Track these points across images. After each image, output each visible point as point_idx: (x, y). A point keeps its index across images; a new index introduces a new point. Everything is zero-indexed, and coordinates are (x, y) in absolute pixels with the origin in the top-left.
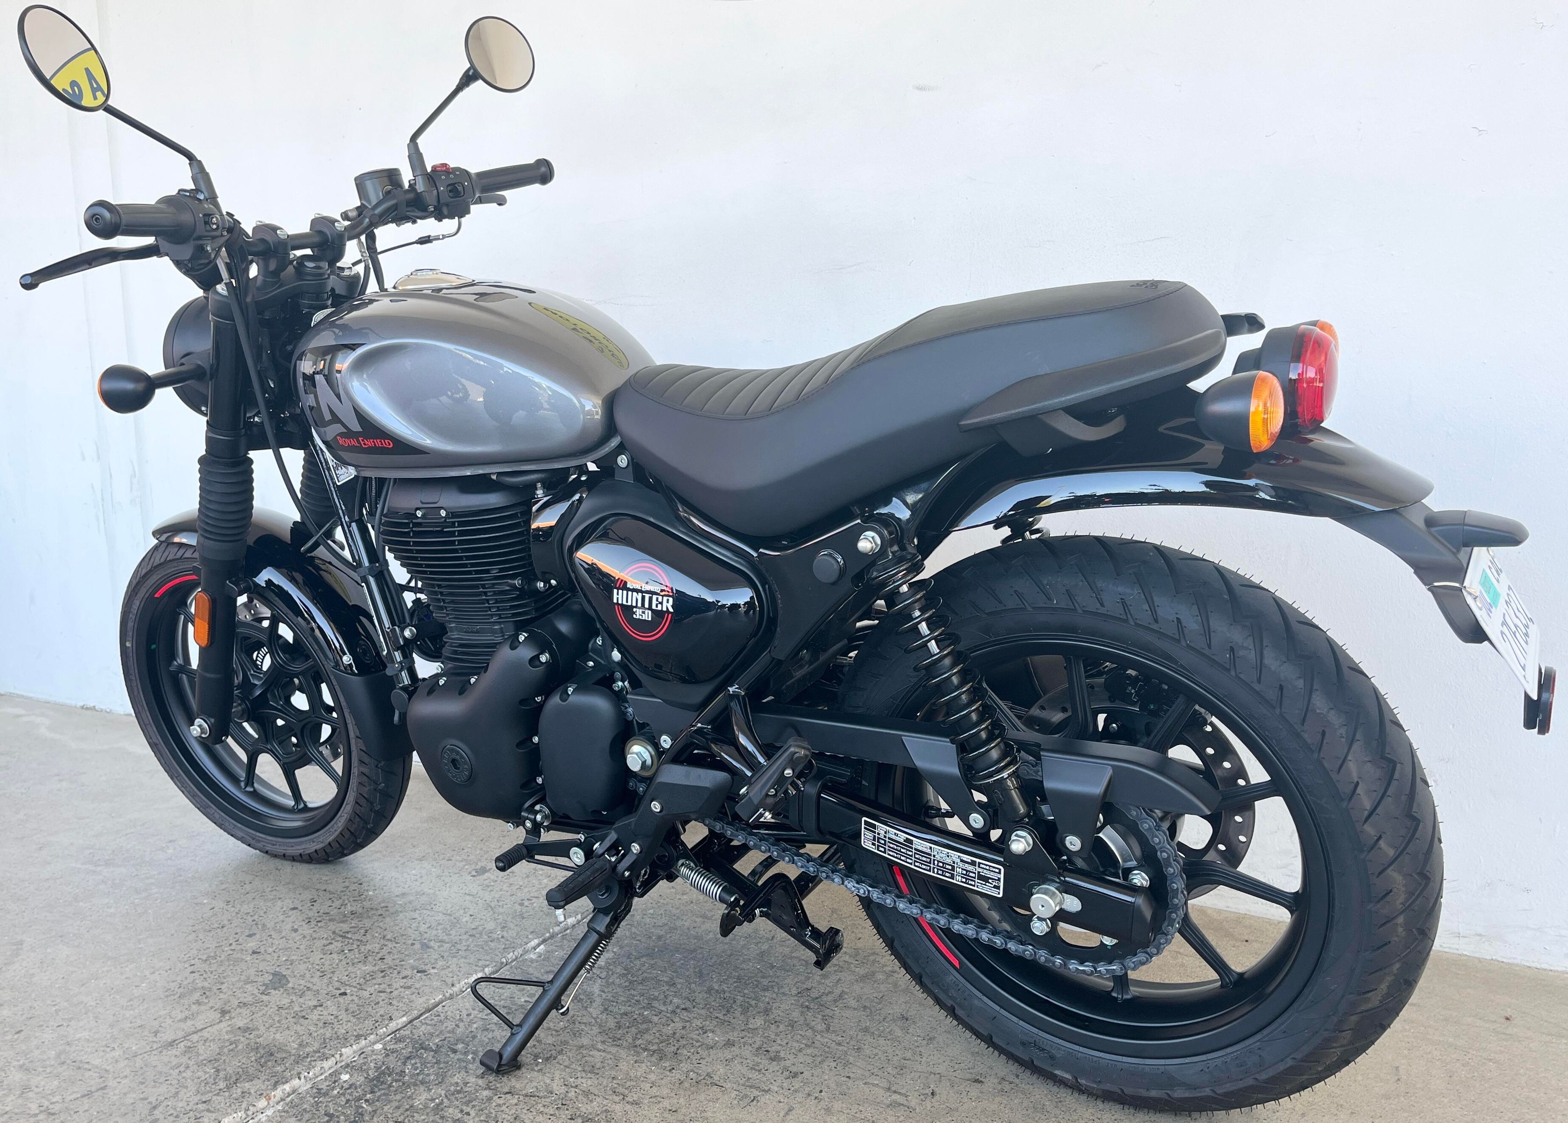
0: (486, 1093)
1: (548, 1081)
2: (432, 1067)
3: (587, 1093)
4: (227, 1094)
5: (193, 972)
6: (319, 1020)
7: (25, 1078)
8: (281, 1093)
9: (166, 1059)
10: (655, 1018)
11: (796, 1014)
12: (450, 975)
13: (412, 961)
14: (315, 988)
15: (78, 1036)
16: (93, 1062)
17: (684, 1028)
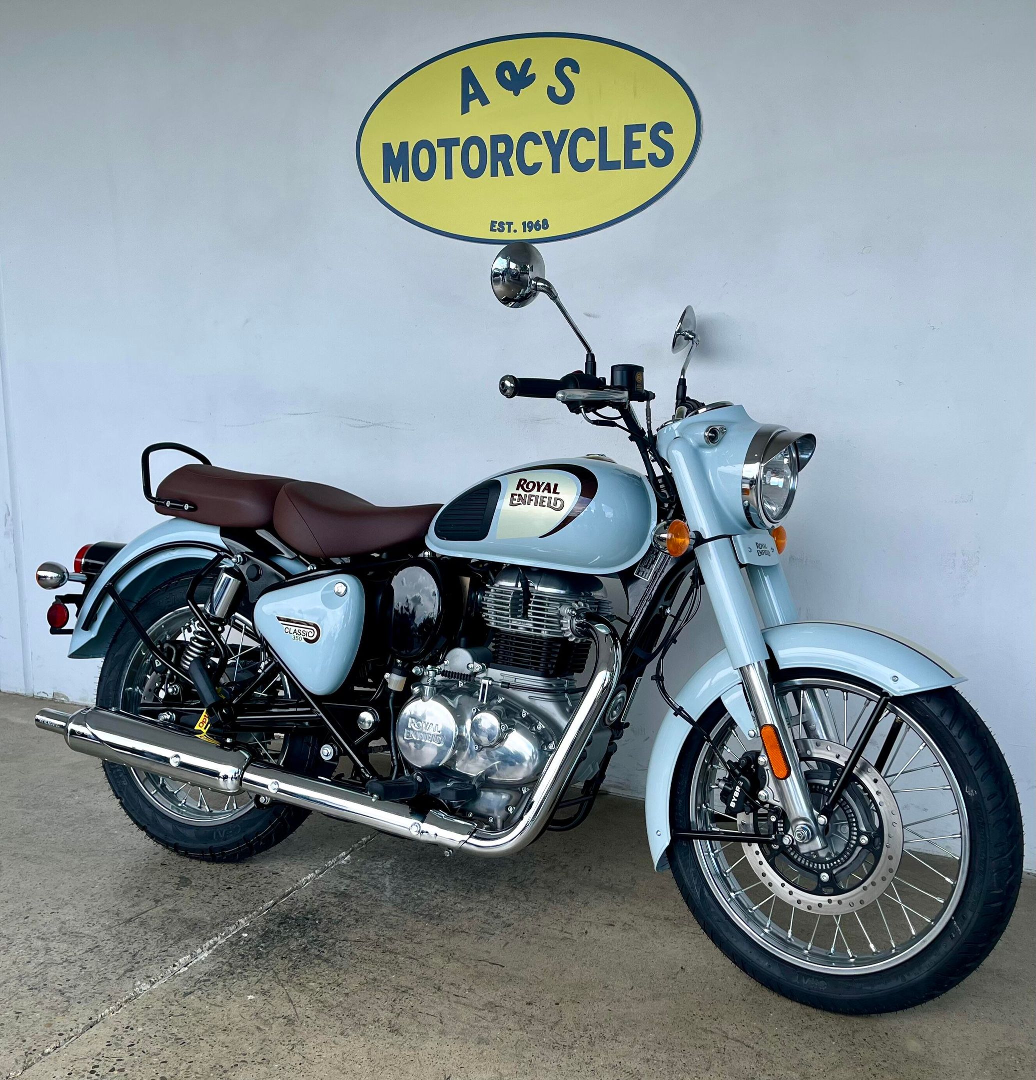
0: (331, 941)
1: (367, 933)
2: (296, 928)
3: (390, 939)
4: (176, 947)
5: (126, 878)
6: (218, 904)
7: (44, 944)
8: (208, 945)
9: (130, 929)
10: (424, 896)
11: (508, 892)
12: (294, 875)
13: (267, 867)
14: (210, 885)
15: (67, 918)
16: (84, 932)
17: (442, 902)
